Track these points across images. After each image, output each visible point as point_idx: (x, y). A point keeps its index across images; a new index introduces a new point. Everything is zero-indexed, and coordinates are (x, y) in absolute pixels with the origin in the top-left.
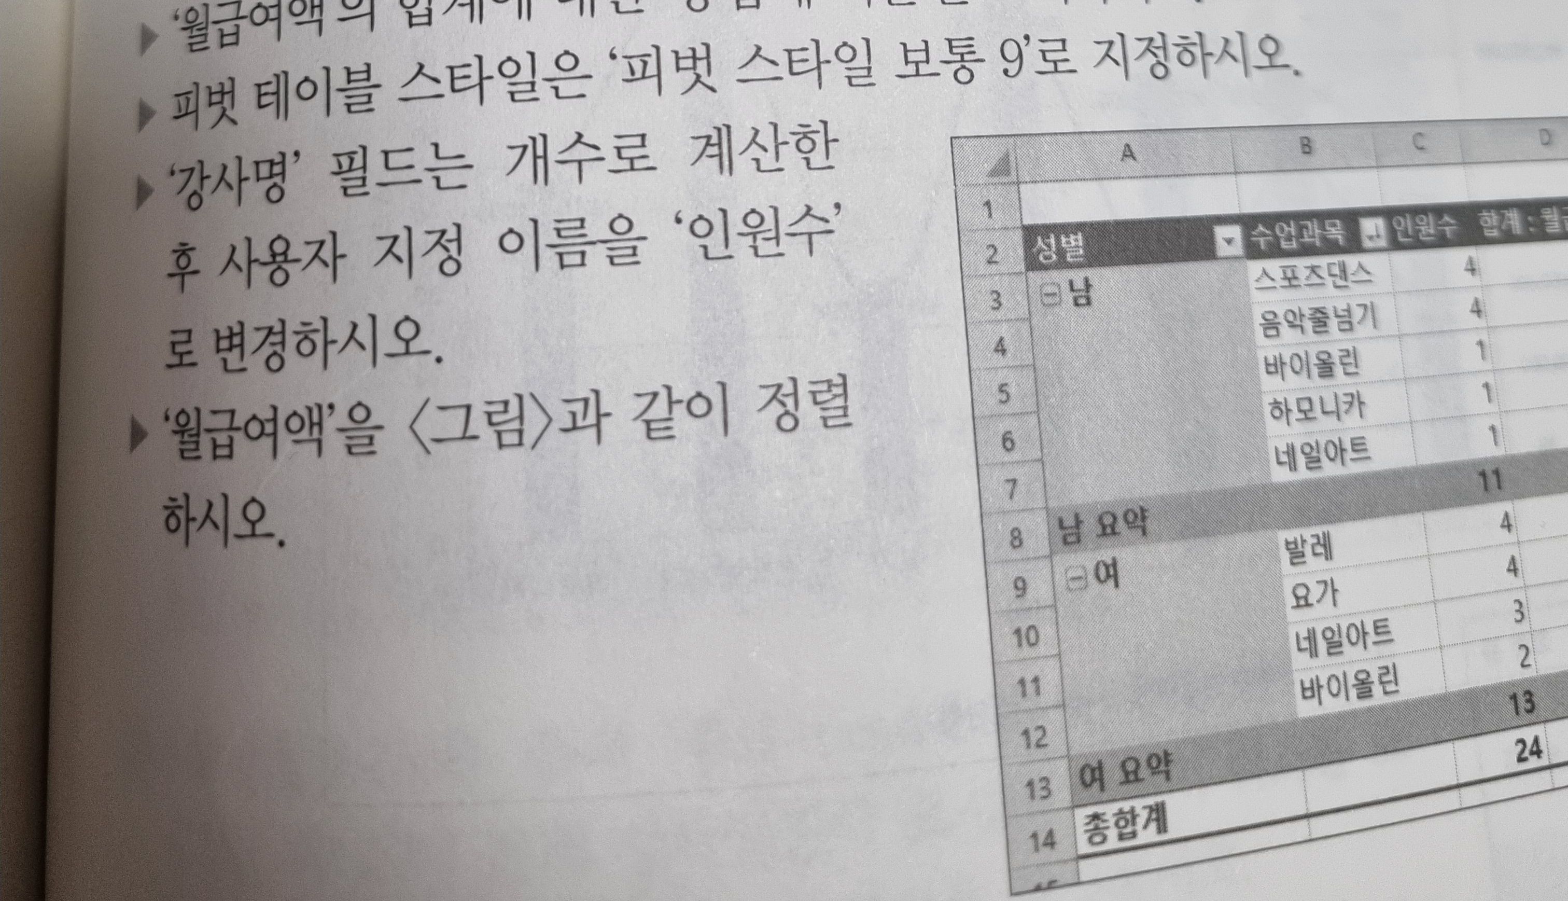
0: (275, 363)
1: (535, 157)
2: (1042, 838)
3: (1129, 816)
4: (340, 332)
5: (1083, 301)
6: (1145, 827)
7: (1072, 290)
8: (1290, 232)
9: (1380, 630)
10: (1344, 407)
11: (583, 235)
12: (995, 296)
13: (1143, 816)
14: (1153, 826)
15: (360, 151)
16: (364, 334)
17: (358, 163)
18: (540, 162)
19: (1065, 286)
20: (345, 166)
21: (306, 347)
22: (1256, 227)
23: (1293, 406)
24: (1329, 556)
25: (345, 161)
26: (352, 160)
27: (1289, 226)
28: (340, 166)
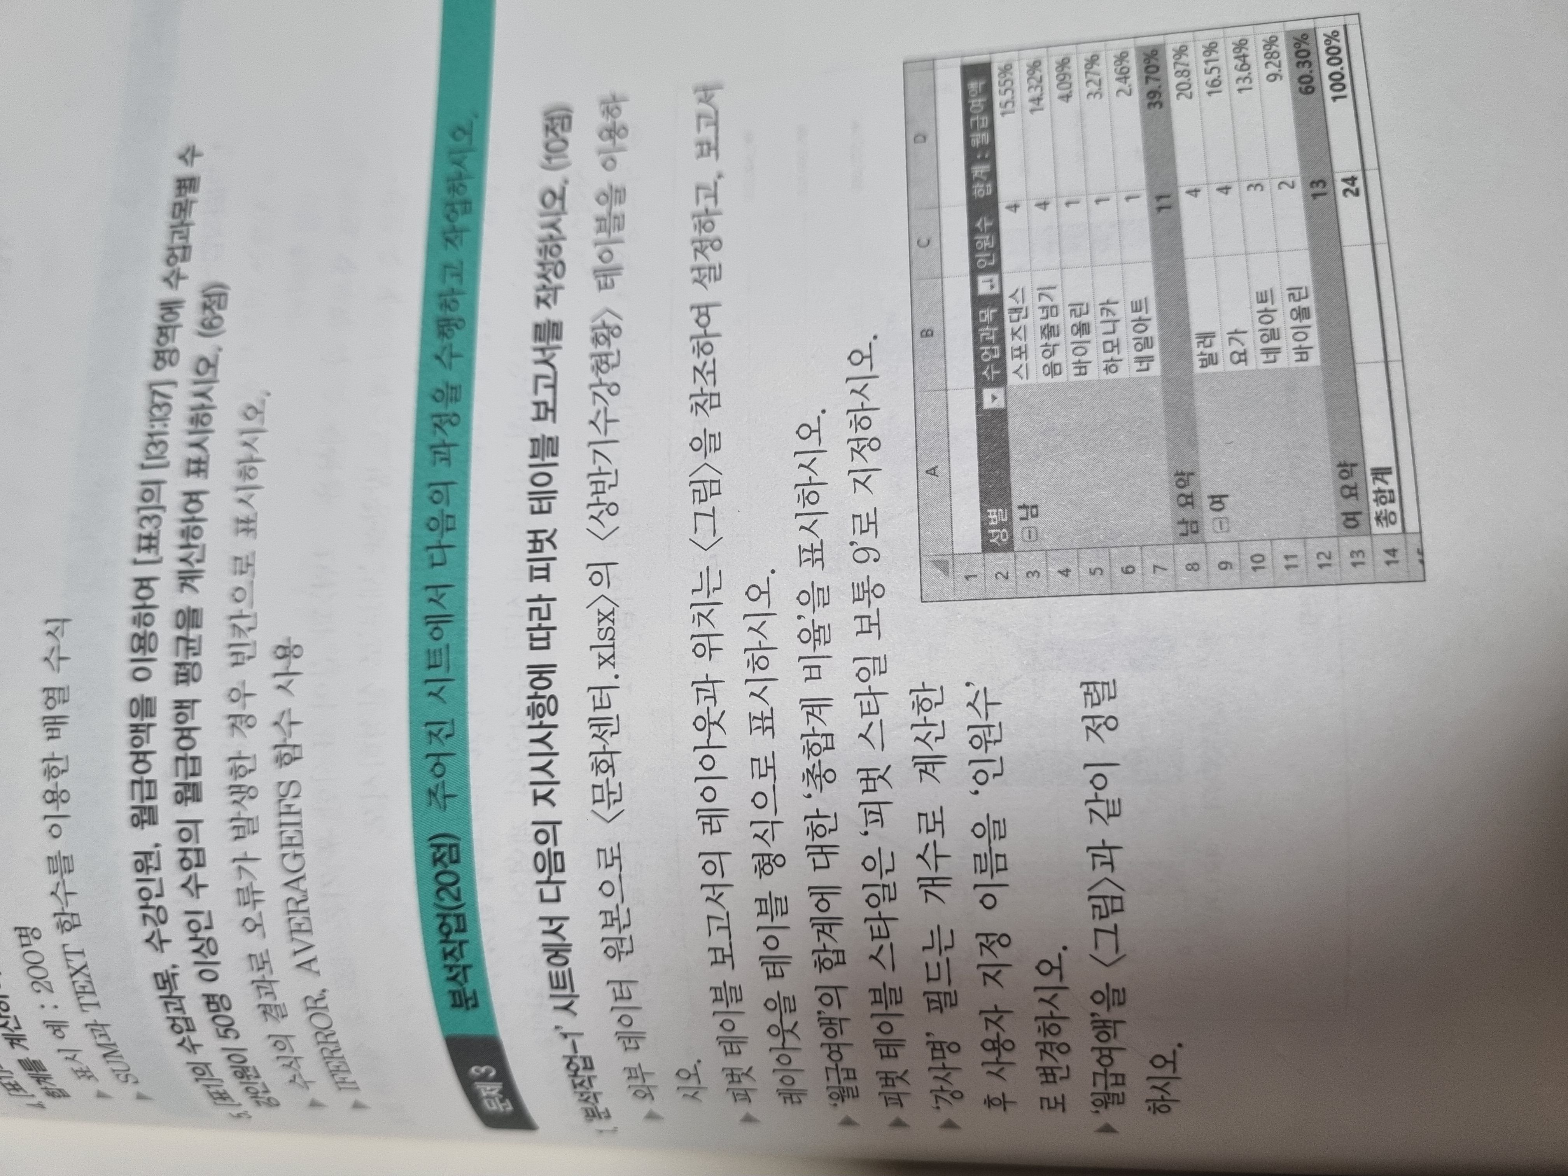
0: (1064, 1049)
1: (933, 885)
2: (1390, 558)
3: (1379, 495)
4: (1045, 1010)
5: (1034, 511)
6: (1387, 483)
7: (1026, 519)
8: (988, 350)
9: (1264, 298)
10: (1111, 317)
11: (985, 855)
12: (1030, 575)
13: (1380, 485)
14: (1387, 477)
15: (927, 996)
16: (1047, 995)
17: (935, 998)
18: (936, 882)
19: (1024, 523)
20: (938, 1005)
21: (1054, 1030)
22: (984, 376)
23: (1108, 356)
24: (1212, 335)
25: (933, 1005)
26: (933, 1001)
27: (983, 351)
28: (937, 1008)
